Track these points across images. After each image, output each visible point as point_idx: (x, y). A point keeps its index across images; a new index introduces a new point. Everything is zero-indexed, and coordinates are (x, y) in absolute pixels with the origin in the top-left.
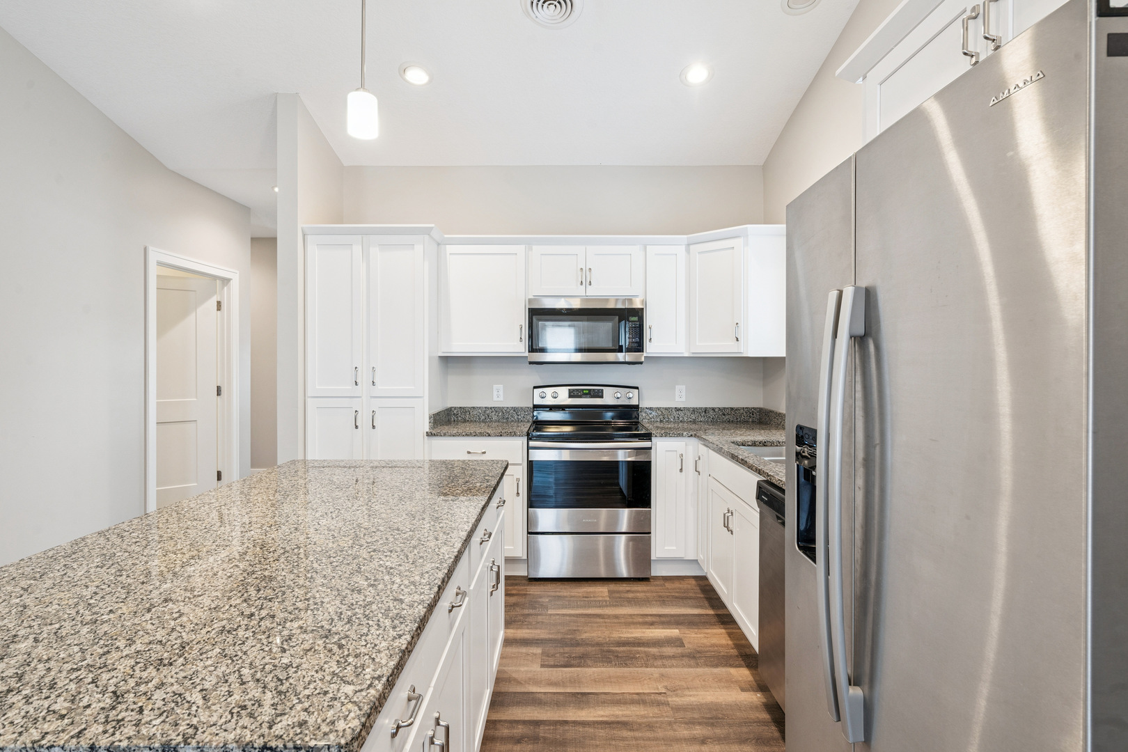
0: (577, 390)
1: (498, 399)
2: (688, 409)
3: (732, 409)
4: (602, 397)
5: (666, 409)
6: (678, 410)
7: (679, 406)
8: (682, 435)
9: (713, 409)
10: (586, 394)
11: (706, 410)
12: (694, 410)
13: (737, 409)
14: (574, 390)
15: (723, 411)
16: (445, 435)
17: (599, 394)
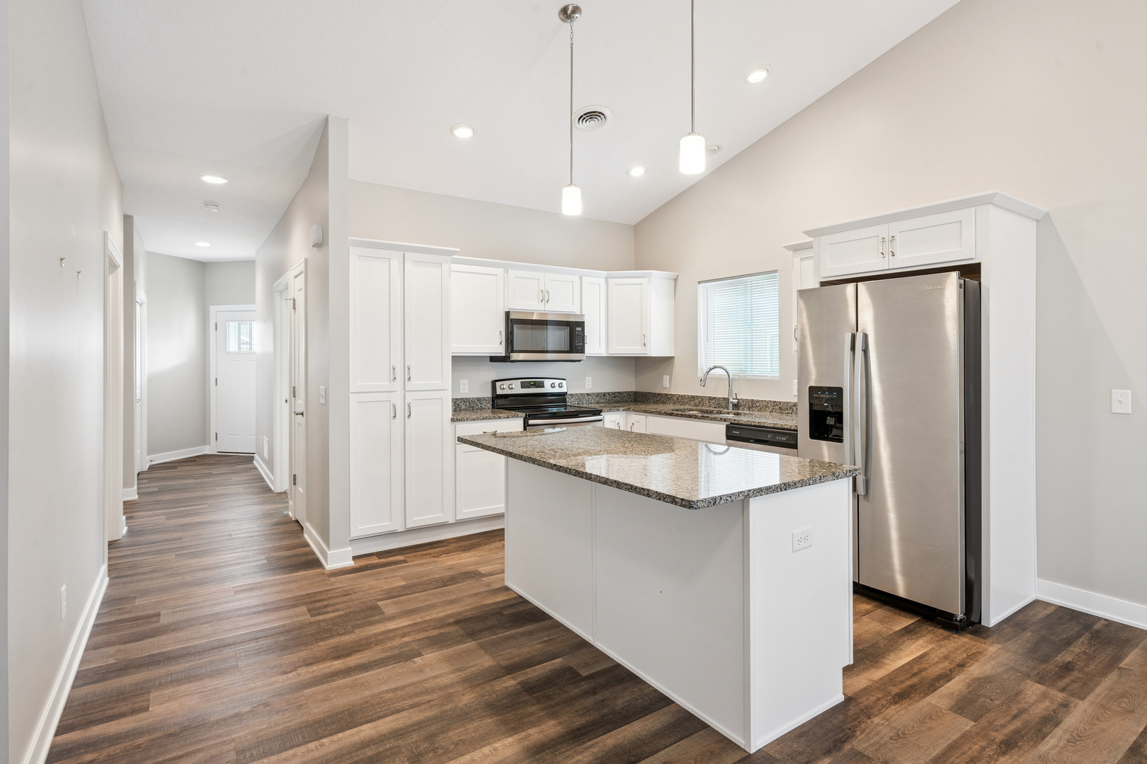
0: (527, 382)
1: (464, 392)
2: (594, 394)
3: (619, 393)
4: (543, 387)
5: (581, 394)
6: (588, 395)
7: (588, 392)
8: (618, 410)
9: (609, 393)
10: (533, 385)
11: (604, 394)
12: (598, 395)
13: (622, 393)
14: (524, 382)
15: (615, 395)
16: (467, 419)
17: (541, 385)
